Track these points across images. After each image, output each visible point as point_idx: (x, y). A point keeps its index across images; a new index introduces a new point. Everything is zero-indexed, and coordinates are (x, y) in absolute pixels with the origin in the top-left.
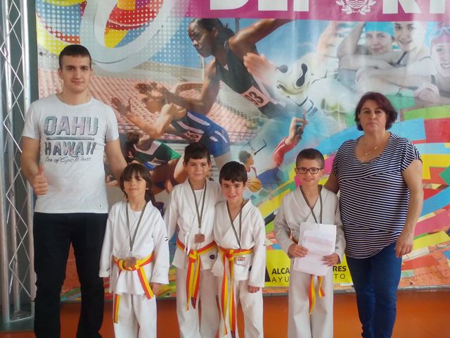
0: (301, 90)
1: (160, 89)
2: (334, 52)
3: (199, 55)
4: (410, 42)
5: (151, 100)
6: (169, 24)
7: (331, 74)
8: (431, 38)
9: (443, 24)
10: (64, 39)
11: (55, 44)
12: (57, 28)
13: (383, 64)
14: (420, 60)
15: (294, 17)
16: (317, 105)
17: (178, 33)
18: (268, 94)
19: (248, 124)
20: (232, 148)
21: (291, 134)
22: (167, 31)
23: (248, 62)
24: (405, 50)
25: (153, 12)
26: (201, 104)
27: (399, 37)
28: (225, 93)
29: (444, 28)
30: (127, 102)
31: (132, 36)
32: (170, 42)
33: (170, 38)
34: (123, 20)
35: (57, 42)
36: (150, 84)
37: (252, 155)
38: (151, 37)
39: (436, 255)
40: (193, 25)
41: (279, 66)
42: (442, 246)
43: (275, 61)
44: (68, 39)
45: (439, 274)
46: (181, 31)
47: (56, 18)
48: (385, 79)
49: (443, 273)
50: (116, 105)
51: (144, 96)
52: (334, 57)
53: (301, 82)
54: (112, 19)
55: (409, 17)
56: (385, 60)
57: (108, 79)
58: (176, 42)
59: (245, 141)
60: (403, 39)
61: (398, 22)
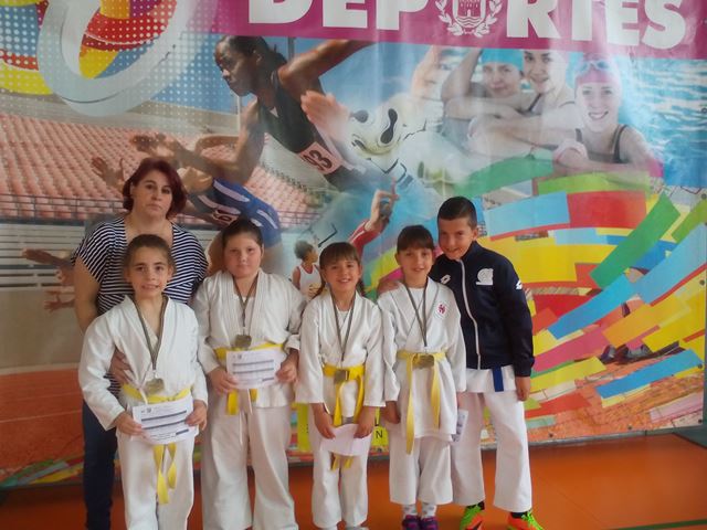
0: (387, 149)
1: (171, 144)
2: (437, 92)
3: (231, 92)
6: (185, 43)
7: (432, 125)
8: (574, 76)
9: (591, 56)
10: (10, 61)
13: (507, 112)
14: (560, 106)
15: (376, 37)
16: (412, 172)
19: (309, 199)
20: (284, 236)
21: (374, 215)
22: (181, 53)
24: (540, 91)
25: (159, 24)
26: (235, 168)
27: (530, 72)
28: (272, 151)
29: (592, 62)
32: (185, 72)
33: (186, 65)
34: (110, 34)
36: (154, 136)
37: (315, 246)
38: (156, 63)
39: (586, 392)
40: (223, 45)
41: (355, 112)
42: (593, 378)
43: (350, 104)
44: (18, 62)
45: (590, 420)
46: (203, 54)
48: (511, 134)
49: (596, 418)
50: (99, 168)
51: (145, 155)
52: (437, 100)
53: (387, 136)
54: (93, 32)
55: (543, 43)
56: (511, 106)
57: (86, 127)
58: (196, 71)
59: (303, 225)
60: (537, 75)
61: (529, 51)
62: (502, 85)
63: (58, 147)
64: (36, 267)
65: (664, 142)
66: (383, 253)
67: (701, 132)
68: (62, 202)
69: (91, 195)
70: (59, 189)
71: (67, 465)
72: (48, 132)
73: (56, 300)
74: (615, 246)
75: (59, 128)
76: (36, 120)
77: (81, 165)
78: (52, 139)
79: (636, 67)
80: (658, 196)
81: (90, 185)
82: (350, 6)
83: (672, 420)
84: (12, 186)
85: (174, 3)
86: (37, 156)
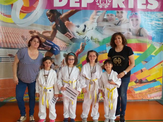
0: (84, 33)
1: (37, 33)
2: (96, 21)
3: (50, 21)
4: (122, 17)
6: (40, 11)
7: (94, 28)
8: (129, 16)
9: (133, 11)
10: (6, 16)
11: (3, 18)
12: (3, 12)
14: (125, 23)
15: (82, 9)
16: (90, 38)
17: (43, 14)
18: (73, 35)
19: (66, 44)
20: (61, 52)
21: (81, 48)
22: (39, 14)
24: (120, 20)
25: (35, 8)
26: (50, 38)
27: (118, 16)
28: (59, 34)
30: (26, 37)
31: (28, 15)
32: (40, 17)
33: (40, 16)
34: (25, 10)
35: (3, 17)
36: (33, 31)
38: (34, 16)
39: (131, 90)
40: (48, 12)
41: (77, 25)
42: (132, 86)
44: (7, 16)
47: (3, 9)
49: (133, 96)
50: (23, 38)
51: (32, 35)
53: (84, 31)
54: (23, 10)
55: (122, 9)
56: (113, 23)
57: (20, 29)
59: (65, 50)
60: (120, 16)
61: (118, 11)
62: (111, 19)
63: (15, 33)
64: (10, 58)
65: (152, 32)
66: (83, 56)
67: (162, 29)
68: (16, 44)
69: (21, 43)
70: (15, 42)
72: (13, 30)
74: (139, 56)
75: (15, 29)
76: (11, 28)
77: (19, 37)
78: (14, 32)
79: (145, 14)
80: (150, 44)
81: (21, 41)
82: (76, 2)
83: (153, 97)
84: (6, 41)
85: (38, 3)
86: (11, 35)
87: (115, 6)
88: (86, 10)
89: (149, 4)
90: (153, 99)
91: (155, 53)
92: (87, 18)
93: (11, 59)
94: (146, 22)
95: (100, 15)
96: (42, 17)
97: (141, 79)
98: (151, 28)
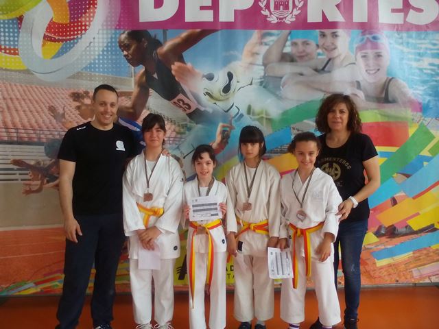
0: (227, 97)
2: (260, 60)
3: (129, 64)
4: (335, 49)
5: (83, 108)
6: (101, 36)
7: (256, 81)
8: (355, 46)
9: (367, 32)
10: (3, 51)
13: (308, 71)
14: (345, 66)
15: (219, 27)
16: (243, 111)
19: (177, 129)
21: (218, 139)
22: (99, 43)
23: (176, 71)
24: (330, 57)
25: (85, 25)
26: (131, 110)
27: (324, 44)
28: (155, 100)
29: (368, 36)
32: (101, 53)
33: (101, 49)
34: (59, 32)
36: (82, 92)
37: (182, 158)
38: (84, 49)
39: (365, 255)
40: (123, 36)
41: (205, 74)
42: (369, 247)
44: (8, 51)
45: (368, 275)
46: (111, 42)
48: (310, 86)
49: (372, 273)
50: (52, 112)
51: (78, 104)
53: (227, 89)
54: (48, 32)
55: (334, 25)
56: (310, 67)
57: (45, 88)
58: (108, 53)
59: (174, 145)
60: (327, 46)
61: (322, 30)
62: (304, 54)
63: (30, 100)
64: (18, 170)
68: (32, 132)
69: (47, 128)
70: (30, 124)
71: (34, 285)
72: (25, 92)
73: (28, 189)
74: (385, 159)
75: (30, 89)
76: (18, 84)
77: (42, 110)
78: (26, 95)
79: (401, 38)
80: (418, 125)
81: (47, 122)
82: (202, 8)
83: (429, 277)
84: (5, 123)
85: (94, 13)
86: (18, 105)
87: (314, 17)
88: (233, 31)
89: (411, 10)
90: (427, 281)
91: (433, 151)
92: (236, 53)
93: (20, 174)
94: (404, 62)
95: (271, 43)
96: (107, 51)
97: (393, 225)
98: (418, 78)
